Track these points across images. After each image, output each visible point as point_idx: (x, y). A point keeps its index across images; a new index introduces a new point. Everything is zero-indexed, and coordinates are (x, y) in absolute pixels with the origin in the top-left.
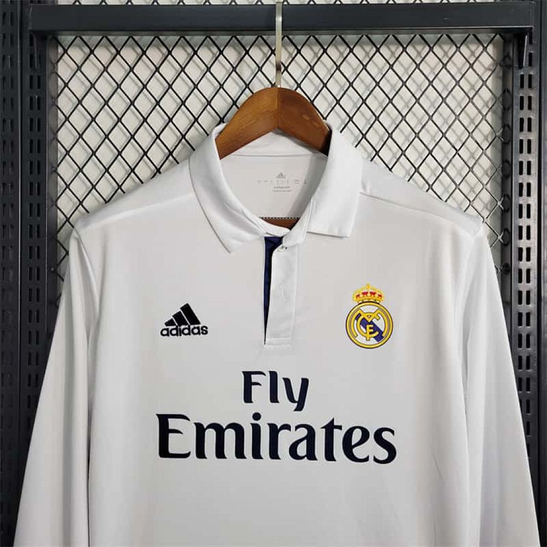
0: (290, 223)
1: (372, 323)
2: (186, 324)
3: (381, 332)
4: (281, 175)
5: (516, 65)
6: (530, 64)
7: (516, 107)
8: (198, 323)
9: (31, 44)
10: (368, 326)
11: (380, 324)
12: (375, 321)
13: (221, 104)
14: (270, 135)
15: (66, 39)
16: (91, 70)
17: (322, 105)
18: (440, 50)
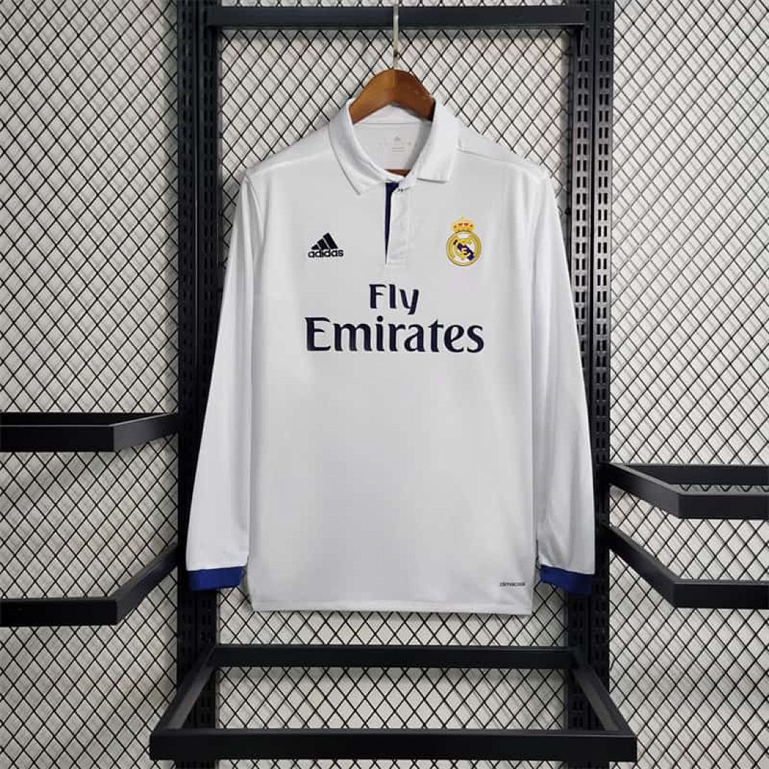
0: (404, 173)
1: (466, 247)
2: (327, 248)
3: (472, 253)
4: (397, 139)
5: (576, 54)
6: (587, 53)
7: (576, 86)
8: (336, 247)
9: (205, 36)
10: (463, 249)
11: (472, 248)
12: (468, 245)
13: (350, 84)
14: (389, 107)
15: (230, 33)
16: (248, 57)
17: (428, 85)
18: (520, 42)
